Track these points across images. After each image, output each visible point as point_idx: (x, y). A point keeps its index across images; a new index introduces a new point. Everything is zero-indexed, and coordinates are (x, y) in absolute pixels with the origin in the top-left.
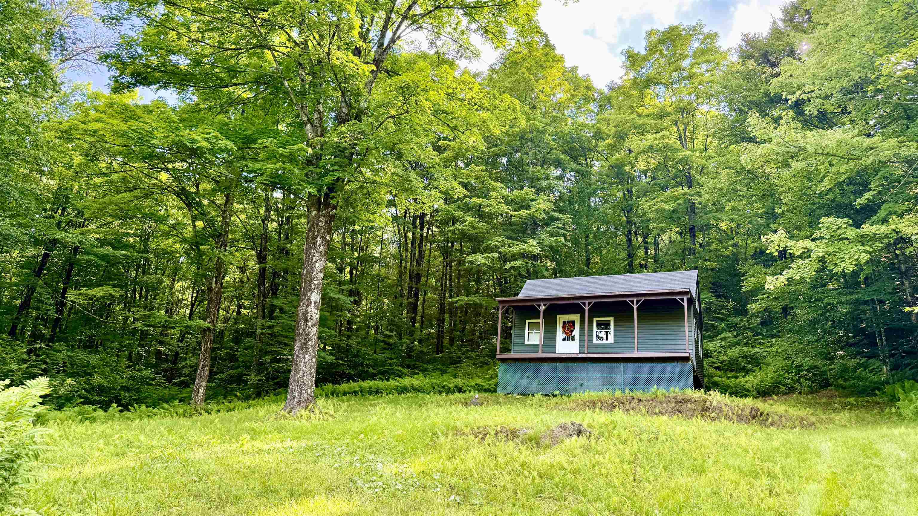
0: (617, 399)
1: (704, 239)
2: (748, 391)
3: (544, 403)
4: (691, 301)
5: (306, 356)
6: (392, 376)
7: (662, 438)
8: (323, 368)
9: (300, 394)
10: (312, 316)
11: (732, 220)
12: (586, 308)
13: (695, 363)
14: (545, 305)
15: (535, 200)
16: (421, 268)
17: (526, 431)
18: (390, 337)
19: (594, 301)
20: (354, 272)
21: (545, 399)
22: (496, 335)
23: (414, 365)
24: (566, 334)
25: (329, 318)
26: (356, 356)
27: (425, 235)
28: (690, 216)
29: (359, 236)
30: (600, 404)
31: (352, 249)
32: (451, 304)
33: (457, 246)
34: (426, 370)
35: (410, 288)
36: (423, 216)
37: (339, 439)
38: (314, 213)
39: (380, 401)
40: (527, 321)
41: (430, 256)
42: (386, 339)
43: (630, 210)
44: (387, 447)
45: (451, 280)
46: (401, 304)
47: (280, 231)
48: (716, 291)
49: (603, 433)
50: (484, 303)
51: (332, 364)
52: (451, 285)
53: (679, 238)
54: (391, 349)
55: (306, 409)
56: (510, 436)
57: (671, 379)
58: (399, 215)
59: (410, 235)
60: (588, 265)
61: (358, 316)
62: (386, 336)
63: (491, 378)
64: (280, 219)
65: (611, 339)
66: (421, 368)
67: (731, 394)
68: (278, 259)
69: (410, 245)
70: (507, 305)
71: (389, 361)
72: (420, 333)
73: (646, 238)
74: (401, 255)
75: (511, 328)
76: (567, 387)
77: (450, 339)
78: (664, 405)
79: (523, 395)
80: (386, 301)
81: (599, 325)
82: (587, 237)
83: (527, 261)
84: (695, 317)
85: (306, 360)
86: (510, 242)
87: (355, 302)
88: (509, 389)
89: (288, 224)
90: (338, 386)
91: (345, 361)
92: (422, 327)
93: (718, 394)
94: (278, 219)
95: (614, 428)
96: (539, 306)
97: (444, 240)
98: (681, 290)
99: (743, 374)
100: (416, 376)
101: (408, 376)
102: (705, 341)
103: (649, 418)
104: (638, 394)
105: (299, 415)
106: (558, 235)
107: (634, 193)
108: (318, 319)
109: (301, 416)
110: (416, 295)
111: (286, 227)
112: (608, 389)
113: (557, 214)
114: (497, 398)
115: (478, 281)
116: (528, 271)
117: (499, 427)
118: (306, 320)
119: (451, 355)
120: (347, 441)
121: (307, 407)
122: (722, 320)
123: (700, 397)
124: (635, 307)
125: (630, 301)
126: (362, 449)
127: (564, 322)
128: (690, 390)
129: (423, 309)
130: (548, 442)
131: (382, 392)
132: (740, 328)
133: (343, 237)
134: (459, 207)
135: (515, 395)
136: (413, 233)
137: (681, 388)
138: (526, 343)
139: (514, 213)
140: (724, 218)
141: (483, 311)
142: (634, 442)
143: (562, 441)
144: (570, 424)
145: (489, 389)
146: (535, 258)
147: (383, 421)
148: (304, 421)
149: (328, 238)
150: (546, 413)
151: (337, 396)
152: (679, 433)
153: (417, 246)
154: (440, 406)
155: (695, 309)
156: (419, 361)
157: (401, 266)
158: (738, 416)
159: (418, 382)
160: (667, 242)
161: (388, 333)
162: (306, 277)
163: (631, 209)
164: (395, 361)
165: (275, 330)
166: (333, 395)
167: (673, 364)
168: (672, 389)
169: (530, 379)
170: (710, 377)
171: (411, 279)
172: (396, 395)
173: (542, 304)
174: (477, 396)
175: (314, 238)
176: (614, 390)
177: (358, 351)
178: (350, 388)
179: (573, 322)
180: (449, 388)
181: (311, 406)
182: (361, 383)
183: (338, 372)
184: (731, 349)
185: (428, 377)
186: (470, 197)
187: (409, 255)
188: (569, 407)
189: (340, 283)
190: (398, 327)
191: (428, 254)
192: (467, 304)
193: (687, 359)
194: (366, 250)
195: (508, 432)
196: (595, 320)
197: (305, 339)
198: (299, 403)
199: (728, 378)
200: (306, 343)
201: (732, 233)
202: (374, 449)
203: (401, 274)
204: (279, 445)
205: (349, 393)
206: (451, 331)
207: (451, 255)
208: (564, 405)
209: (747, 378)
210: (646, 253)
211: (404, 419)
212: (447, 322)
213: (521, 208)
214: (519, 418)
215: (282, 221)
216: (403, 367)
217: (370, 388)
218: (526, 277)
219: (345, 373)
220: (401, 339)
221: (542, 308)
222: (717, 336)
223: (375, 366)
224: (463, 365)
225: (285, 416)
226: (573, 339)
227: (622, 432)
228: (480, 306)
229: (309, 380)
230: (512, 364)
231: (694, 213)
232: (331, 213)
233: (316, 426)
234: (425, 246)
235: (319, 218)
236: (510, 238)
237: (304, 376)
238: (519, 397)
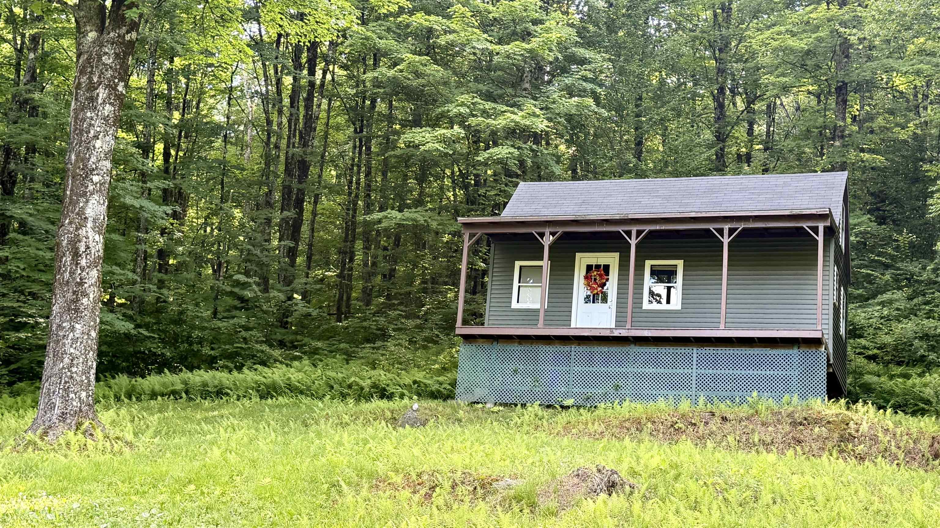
0: (683, 416)
1: (862, 107)
2: (928, 402)
3: (545, 423)
4: (831, 232)
5: (78, 326)
6: (249, 363)
7: (766, 498)
8: (110, 344)
9: (65, 400)
10: (88, 247)
11: (918, 73)
12: (633, 242)
13: (831, 350)
14: (553, 234)
15: (541, 22)
16: (309, 150)
17: (510, 481)
18: (244, 285)
19: (648, 228)
20: (173, 152)
21: (546, 413)
22: (456, 284)
23: (292, 342)
24: (592, 289)
25: (123, 246)
26: (178, 321)
27: (318, 82)
28: (839, 63)
29: (183, 80)
30: (649, 425)
31: (169, 106)
32: (366, 223)
33: (381, 107)
34: (315, 352)
35: (287, 191)
36: (314, 45)
37: (145, 492)
38: (92, 35)
39: (225, 412)
40: (518, 264)
41: (327, 124)
42: (236, 290)
43: (724, 47)
44: (241, 510)
45: (368, 174)
46: (268, 221)
47: (18, 64)
48: (878, 209)
49: (656, 488)
50: (434, 225)
51: (127, 336)
52: (368, 186)
53: (814, 103)
54: (247, 309)
55: (77, 429)
56: (480, 491)
57: (786, 380)
58: (265, 38)
59: (288, 80)
60: (638, 155)
61: (179, 242)
62: (238, 283)
63: (444, 369)
64: (19, 38)
65: (676, 303)
66: (306, 348)
67: (896, 408)
68: (15, 122)
69: (286, 101)
70: (480, 232)
71: (244, 334)
72: (304, 280)
73: (753, 102)
74: (269, 122)
75: (485, 273)
76: (590, 391)
77: (364, 290)
78: (770, 429)
79: (505, 405)
80: (237, 213)
81: (654, 272)
82: (640, 99)
83: (520, 143)
84: (836, 262)
85: (78, 334)
86: (488, 105)
87: (175, 215)
88: (479, 393)
89: (35, 50)
90: (139, 379)
91: (153, 331)
92: (309, 268)
93: (872, 409)
94: (15, 39)
95: (677, 477)
96: (542, 235)
97: (356, 95)
98: (814, 212)
99: (920, 370)
100: (296, 363)
101: (281, 363)
102: (851, 306)
103: (741, 455)
104: (722, 406)
105: (62, 441)
106: (582, 93)
107: (735, 13)
108: (101, 253)
109: (68, 444)
110: (299, 203)
111: (32, 56)
112: (666, 397)
113: (582, 52)
114: (455, 410)
115: (422, 179)
116: (522, 163)
117: (459, 473)
118: (76, 255)
119: (365, 324)
120: (161, 498)
121: (79, 425)
122: (887, 266)
123: (837, 415)
124: (726, 241)
125: (715, 229)
126: (192, 514)
127: (589, 268)
128: (819, 401)
129: (313, 230)
130: (553, 505)
131: (227, 394)
132: (919, 282)
133: (151, 81)
134: (389, 30)
135: (488, 405)
136: (295, 79)
137: (803, 397)
138: (514, 305)
139: (497, 48)
140: (904, 69)
141: (429, 238)
142: (715, 507)
143: (578, 504)
144: (595, 470)
145: (439, 391)
146: (537, 137)
147: (232, 458)
148: (73, 453)
149: (120, 88)
150: (548, 444)
151: (139, 399)
152: (797, 488)
153: (302, 104)
154: (344, 425)
155: (838, 246)
156: (302, 334)
157: (268, 143)
158: (908, 453)
159: (300, 376)
160: (791, 110)
161: (242, 278)
162: (76, 166)
163: (727, 45)
164: (253, 333)
165: (12, 266)
166: (130, 398)
167: (791, 351)
168: (786, 397)
169: (519, 376)
170: (858, 373)
171: (288, 171)
172: (256, 399)
173: (547, 231)
174: (416, 406)
175: (92, 87)
176: (678, 399)
177: (181, 313)
178: (164, 385)
179: (606, 268)
180: (362, 389)
181: (86, 424)
182: (186, 375)
183: (140, 352)
184: (900, 322)
185: (320, 364)
186: (411, 13)
187: (285, 120)
188: (592, 430)
189: (144, 176)
190: (261, 264)
191: (324, 121)
192: (399, 225)
193: (816, 342)
194: (198, 107)
195: (476, 484)
196: (648, 263)
197: (74, 292)
198: (63, 417)
199: (891, 377)
200: (77, 300)
201: (916, 96)
202: (216, 515)
203: (268, 160)
204: (24, 506)
205: (163, 395)
206: (368, 277)
207: (369, 126)
208: (581, 427)
209: (928, 378)
210: (750, 132)
211: (274, 453)
212: (359, 257)
213: (514, 36)
214: (497, 456)
215: (23, 43)
216: (271, 346)
217: (205, 385)
218: (517, 176)
219: (155, 354)
220: (266, 290)
221: (548, 241)
222: (874, 296)
223: (214, 341)
224: (390, 345)
225: (35, 444)
226: (605, 299)
227: (692, 485)
228: (426, 228)
229: (84, 373)
230: (487, 345)
231: (847, 57)
232: (128, 37)
233: (98, 465)
234: (319, 106)
235: (101, 46)
236: (489, 97)
237: (72, 365)
238: (496, 409)
